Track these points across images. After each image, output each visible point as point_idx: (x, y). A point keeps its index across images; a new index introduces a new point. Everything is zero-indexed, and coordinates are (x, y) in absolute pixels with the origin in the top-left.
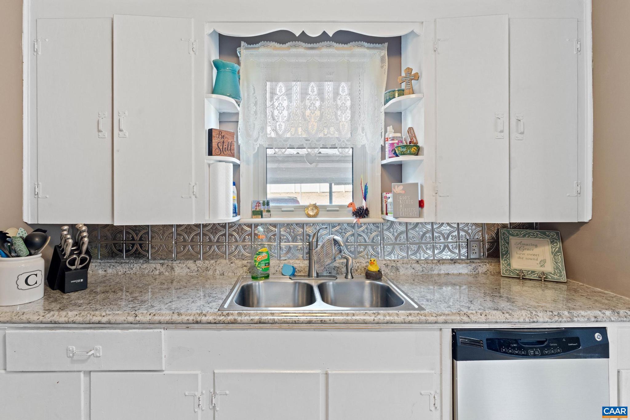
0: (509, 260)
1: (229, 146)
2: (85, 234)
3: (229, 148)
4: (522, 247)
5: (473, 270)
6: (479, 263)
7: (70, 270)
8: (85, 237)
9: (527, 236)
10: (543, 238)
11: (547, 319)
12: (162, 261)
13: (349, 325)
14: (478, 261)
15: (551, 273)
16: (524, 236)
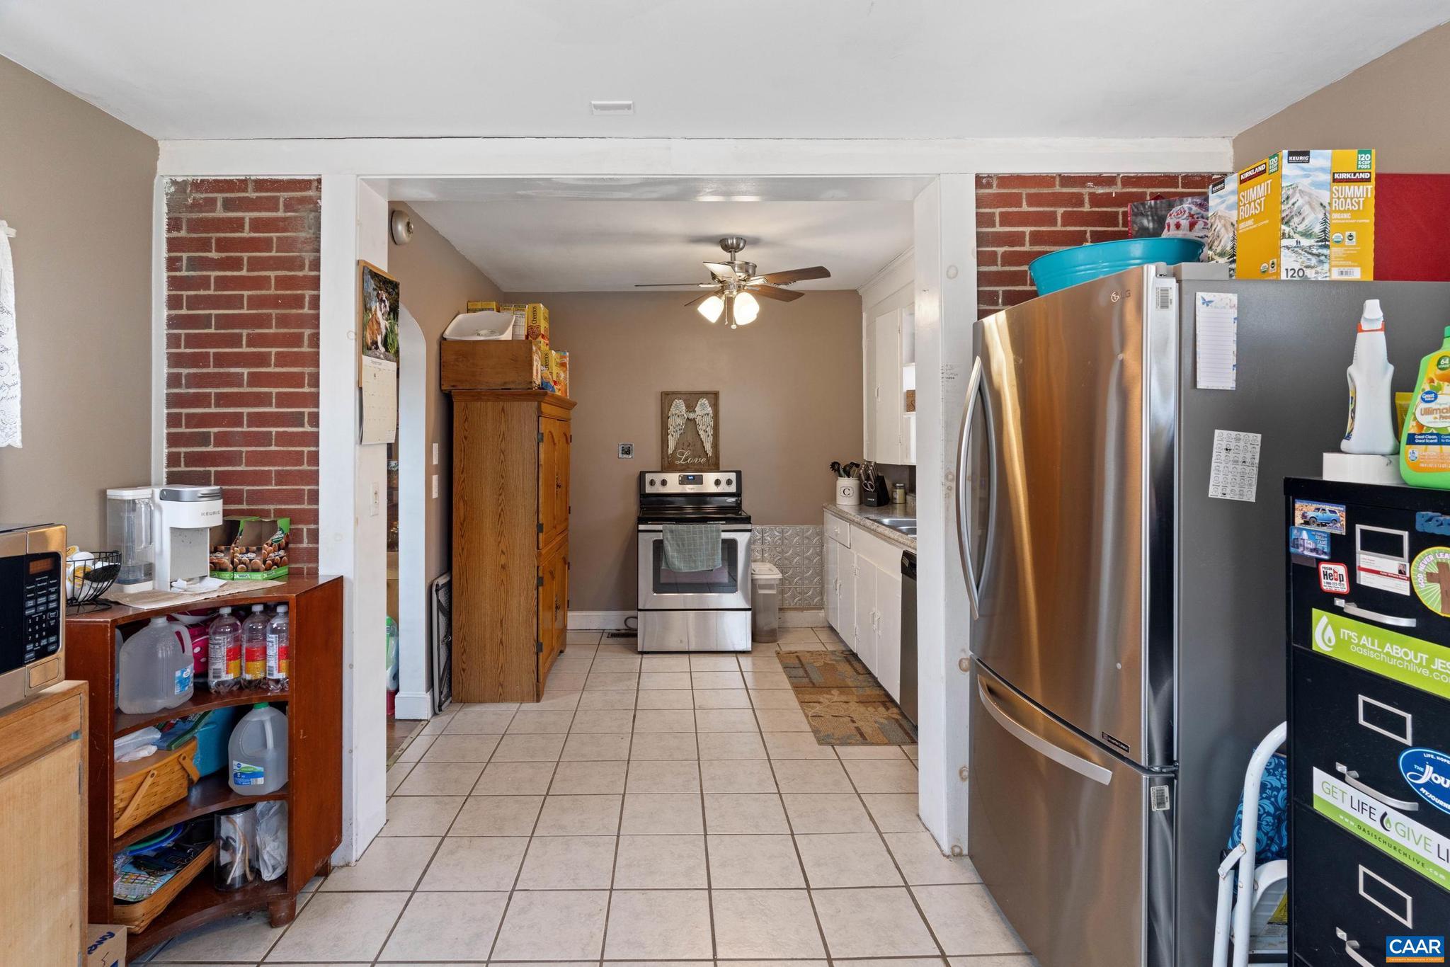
7: (867, 491)
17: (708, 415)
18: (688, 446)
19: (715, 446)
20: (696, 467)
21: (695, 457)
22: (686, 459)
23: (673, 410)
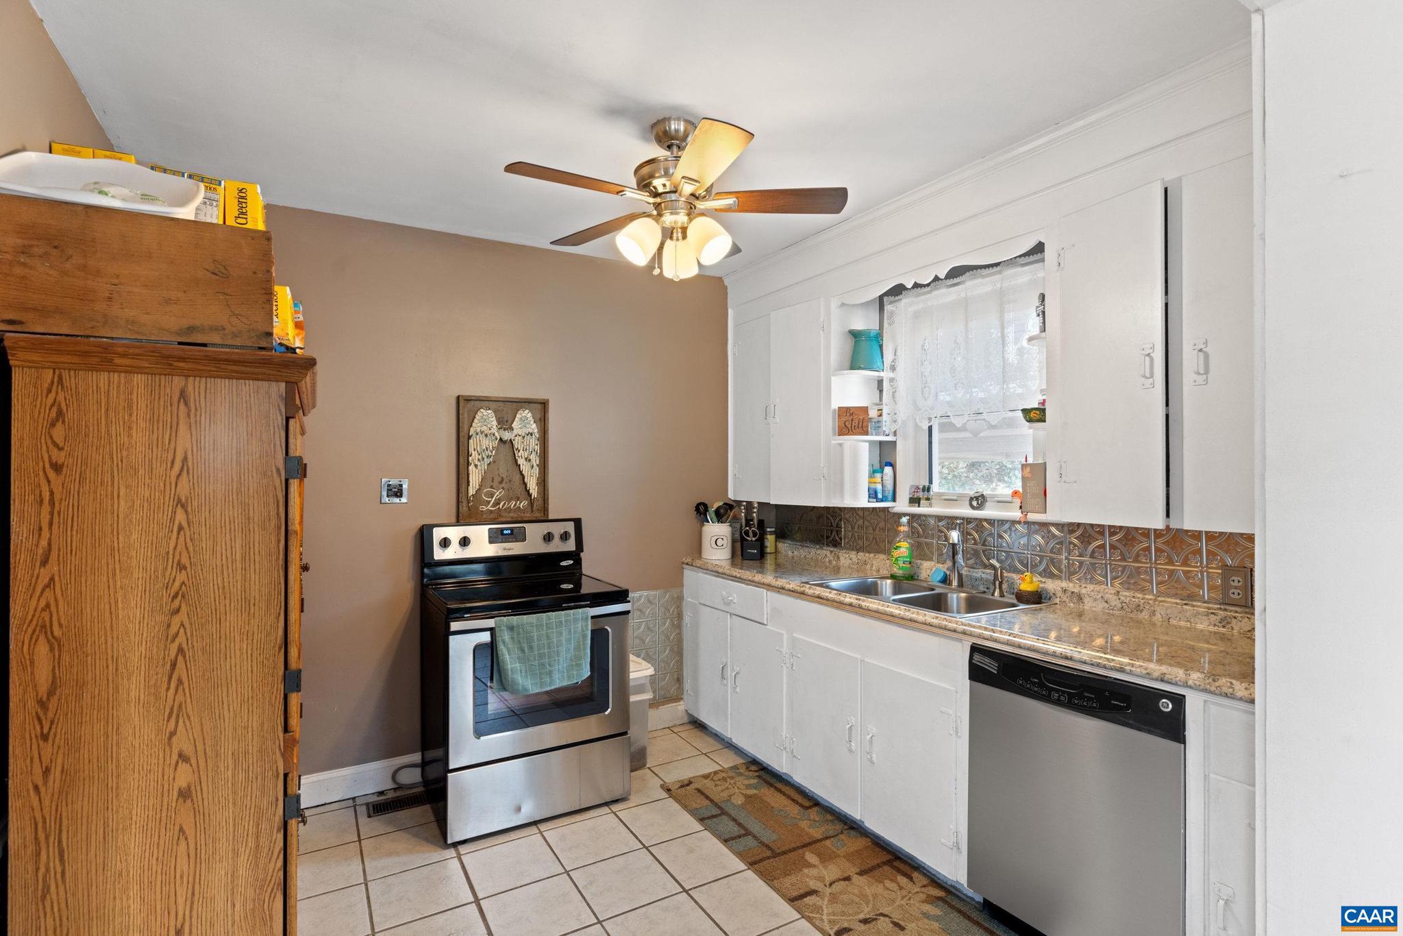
1: (861, 423)
2: (755, 510)
3: (860, 426)
7: (747, 540)
8: (755, 512)
12: (832, 549)
17: (532, 435)
18: (501, 482)
19: (543, 482)
20: (512, 515)
21: (510, 500)
22: (497, 503)
23: (477, 426)
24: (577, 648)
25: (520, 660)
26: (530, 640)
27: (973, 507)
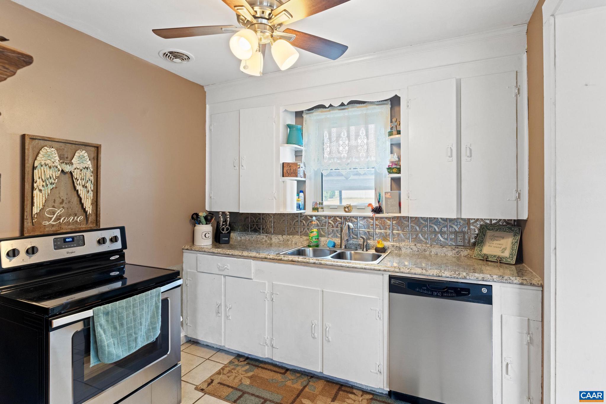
0: (482, 247)
1: (294, 171)
2: (228, 216)
3: (294, 172)
4: (494, 238)
5: (456, 253)
6: (462, 248)
7: (222, 233)
9: (499, 230)
10: (509, 232)
11: (448, 275)
12: (266, 235)
13: (334, 267)
14: (462, 247)
15: (507, 258)
16: (497, 230)
17: (87, 169)
18: (62, 203)
19: (96, 203)
20: (70, 227)
21: (70, 215)
22: (58, 218)
23: (41, 159)
24: (153, 317)
25: (113, 336)
26: (120, 319)
27: (346, 211)
